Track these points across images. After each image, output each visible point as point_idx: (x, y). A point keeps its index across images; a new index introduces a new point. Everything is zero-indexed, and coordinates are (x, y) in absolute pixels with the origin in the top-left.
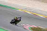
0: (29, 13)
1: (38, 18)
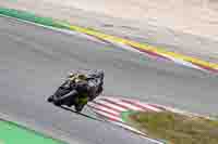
0: (121, 43)
1: (168, 69)
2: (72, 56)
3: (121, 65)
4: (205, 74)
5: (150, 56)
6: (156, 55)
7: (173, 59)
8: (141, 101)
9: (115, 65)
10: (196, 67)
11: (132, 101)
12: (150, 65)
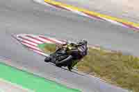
1: (68, 17)
2: (7, 8)
3: (38, 14)
4: (92, 20)
5: (57, 8)
6: (60, 7)
7: (72, 10)
8: (51, 37)
9: (34, 14)
10: (86, 15)
11: (45, 37)
12: (57, 14)
